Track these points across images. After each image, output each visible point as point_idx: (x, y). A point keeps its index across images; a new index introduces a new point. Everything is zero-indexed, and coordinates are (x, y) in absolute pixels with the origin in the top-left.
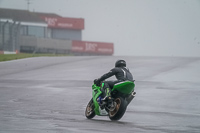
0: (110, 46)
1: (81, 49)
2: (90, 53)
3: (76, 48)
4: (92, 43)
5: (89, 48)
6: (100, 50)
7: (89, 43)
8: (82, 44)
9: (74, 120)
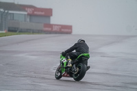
0: (70, 27)
1: (50, 29)
2: (56, 32)
3: (47, 29)
4: (57, 25)
5: (55, 29)
6: (63, 30)
8: (51, 26)
9: (44, 78)
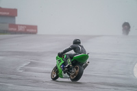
0: (35, 27)
1: (15, 29)
2: (21, 33)
3: (12, 29)
4: (23, 25)
5: (20, 29)
6: (28, 30)
7: (20, 25)
8: (16, 26)
9: (10, 78)
